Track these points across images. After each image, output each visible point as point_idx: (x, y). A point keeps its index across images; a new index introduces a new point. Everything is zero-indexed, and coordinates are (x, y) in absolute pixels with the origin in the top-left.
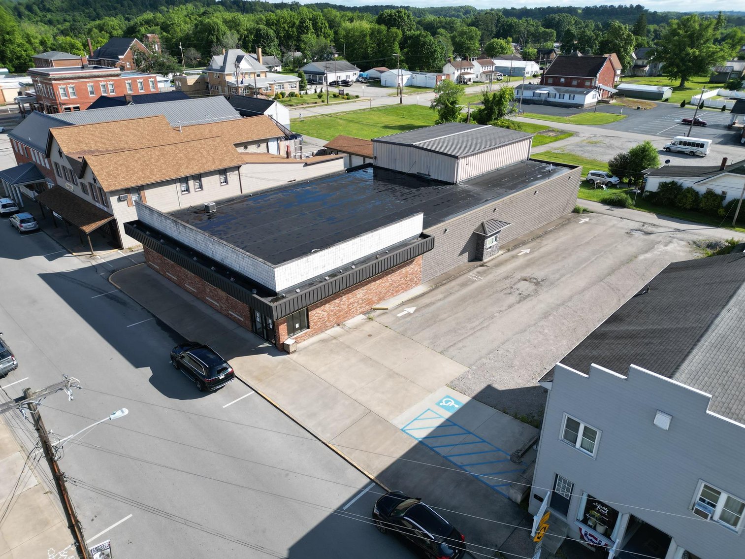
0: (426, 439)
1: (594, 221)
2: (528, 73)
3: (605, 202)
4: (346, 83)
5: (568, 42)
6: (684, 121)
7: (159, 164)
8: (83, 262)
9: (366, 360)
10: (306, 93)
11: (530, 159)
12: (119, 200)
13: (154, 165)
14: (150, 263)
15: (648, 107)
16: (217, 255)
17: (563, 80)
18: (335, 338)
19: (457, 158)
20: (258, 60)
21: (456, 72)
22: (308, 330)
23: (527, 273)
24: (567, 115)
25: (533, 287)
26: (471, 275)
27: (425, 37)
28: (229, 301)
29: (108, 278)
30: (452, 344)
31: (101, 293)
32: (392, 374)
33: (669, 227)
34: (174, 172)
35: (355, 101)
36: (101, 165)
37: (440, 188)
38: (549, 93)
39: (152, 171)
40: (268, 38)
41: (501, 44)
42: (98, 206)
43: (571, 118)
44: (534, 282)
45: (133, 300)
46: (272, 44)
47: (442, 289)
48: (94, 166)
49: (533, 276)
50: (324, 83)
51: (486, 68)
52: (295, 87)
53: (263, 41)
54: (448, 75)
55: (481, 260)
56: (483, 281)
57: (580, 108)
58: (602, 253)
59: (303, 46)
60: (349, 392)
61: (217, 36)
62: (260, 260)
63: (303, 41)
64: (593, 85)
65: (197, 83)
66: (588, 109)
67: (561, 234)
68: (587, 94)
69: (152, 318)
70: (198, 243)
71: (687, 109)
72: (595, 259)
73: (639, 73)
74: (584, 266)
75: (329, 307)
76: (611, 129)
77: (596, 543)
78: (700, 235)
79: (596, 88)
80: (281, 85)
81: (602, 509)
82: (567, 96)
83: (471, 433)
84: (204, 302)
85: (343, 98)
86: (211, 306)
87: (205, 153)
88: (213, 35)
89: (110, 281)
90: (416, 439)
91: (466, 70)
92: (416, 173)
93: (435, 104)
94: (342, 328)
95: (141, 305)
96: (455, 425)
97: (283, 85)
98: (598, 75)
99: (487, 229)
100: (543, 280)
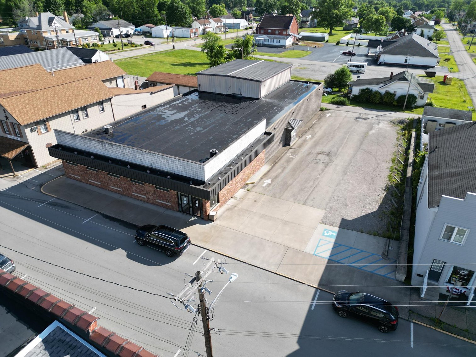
0: (331, 257)
1: (334, 115)
2: (242, 27)
3: (333, 103)
4: (127, 36)
5: (259, 7)
6: (344, 53)
7: (55, 100)
8: (11, 181)
9: (263, 216)
10: (103, 44)
11: (291, 80)
12: (32, 131)
13: (52, 102)
14: (70, 175)
15: (320, 46)
16: (146, 162)
17: (270, 31)
18: (235, 206)
19: (260, 82)
20: (65, 20)
21: (201, 26)
22: (219, 204)
23: (319, 149)
24: (280, 52)
25: (327, 158)
26: (288, 154)
27: (177, 3)
28: (157, 193)
29: (41, 190)
30: (306, 198)
31: (43, 203)
32: (286, 223)
33: (374, 115)
34: (68, 106)
35: (142, 48)
36: (12, 105)
37: (252, 102)
38: (264, 39)
39: (51, 106)
40: (56, 4)
41: (219, 8)
42: (10, 137)
43: (282, 54)
44: (325, 154)
45: (73, 203)
46: (60, 8)
47: (277, 165)
48: (7, 107)
49: (322, 151)
50: (112, 36)
51: (218, 24)
52: (96, 39)
53: (53, 6)
54: (197, 29)
55: (289, 145)
56: (297, 158)
57: (284, 48)
58: (350, 133)
59: (85, 10)
60: (268, 238)
61: (14, 2)
62: (190, 161)
63: (84, 6)
64: (288, 33)
65: (17, 38)
66: (289, 48)
67: (322, 124)
68: (287, 39)
69: (97, 215)
70: (125, 155)
71: (340, 46)
72: (349, 137)
73: (304, 26)
74: (345, 141)
75: (228, 187)
76: (308, 60)
77: (458, 292)
78: (391, 117)
79: (290, 35)
80: (86, 38)
81: (463, 273)
82: (275, 41)
83: (353, 248)
84: (130, 196)
85: (132, 46)
86: (137, 198)
87: (85, 90)
88: (11, 1)
89: (43, 192)
90: (326, 258)
91: (207, 26)
92: (231, 94)
93: (204, 48)
94: (235, 199)
95: (82, 207)
96: (341, 245)
97: (87, 38)
98: (290, 27)
99: (293, 126)
100: (330, 152)
